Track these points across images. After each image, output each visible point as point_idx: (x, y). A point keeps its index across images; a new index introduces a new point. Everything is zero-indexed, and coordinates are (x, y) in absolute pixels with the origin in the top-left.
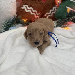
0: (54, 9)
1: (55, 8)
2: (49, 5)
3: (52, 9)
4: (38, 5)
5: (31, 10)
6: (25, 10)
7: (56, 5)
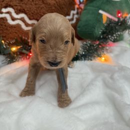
0: (74, 15)
1: (75, 12)
2: (63, 6)
3: (69, 15)
4: (37, 6)
5: (23, 20)
6: (7, 20)
7: (76, 6)
